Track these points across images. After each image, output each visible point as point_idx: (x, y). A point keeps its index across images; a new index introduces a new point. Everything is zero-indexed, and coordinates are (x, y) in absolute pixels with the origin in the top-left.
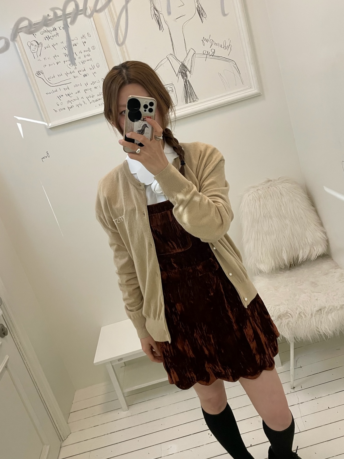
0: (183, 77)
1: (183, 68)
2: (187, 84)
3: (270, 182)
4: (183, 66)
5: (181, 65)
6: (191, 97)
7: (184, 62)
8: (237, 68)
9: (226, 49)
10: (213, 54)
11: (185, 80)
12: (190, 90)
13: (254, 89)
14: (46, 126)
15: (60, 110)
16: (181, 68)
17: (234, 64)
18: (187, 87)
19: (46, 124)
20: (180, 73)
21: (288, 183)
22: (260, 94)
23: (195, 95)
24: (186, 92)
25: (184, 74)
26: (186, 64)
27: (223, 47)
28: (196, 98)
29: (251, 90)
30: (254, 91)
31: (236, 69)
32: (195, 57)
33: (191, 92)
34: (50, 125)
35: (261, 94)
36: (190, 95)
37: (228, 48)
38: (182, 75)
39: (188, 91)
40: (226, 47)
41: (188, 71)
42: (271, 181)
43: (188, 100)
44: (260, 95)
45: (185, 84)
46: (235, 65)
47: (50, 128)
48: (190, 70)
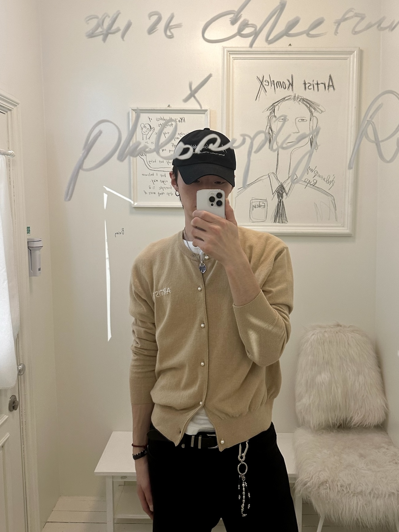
1: (281, 189)
2: (280, 204)
3: (340, 327)
4: (282, 187)
5: (280, 185)
6: (281, 218)
7: (283, 183)
8: (335, 203)
9: (328, 183)
10: (314, 185)
11: (279, 201)
12: (282, 211)
14: (132, 204)
15: (151, 193)
16: (279, 188)
17: (332, 199)
18: (280, 208)
19: (132, 202)
20: (277, 193)
23: (286, 217)
24: (277, 211)
25: (280, 194)
26: (285, 186)
27: (326, 180)
28: (286, 220)
29: (343, 228)
30: (345, 230)
31: (333, 205)
32: (296, 182)
33: (283, 212)
34: (136, 204)
36: (281, 216)
37: (331, 183)
38: (278, 195)
39: (280, 211)
40: (329, 181)
41: (285, 193)
43: (278, 219)
45: (278, 204)
46: (333, 201)
47: (134, 207)
48: (287, 192)
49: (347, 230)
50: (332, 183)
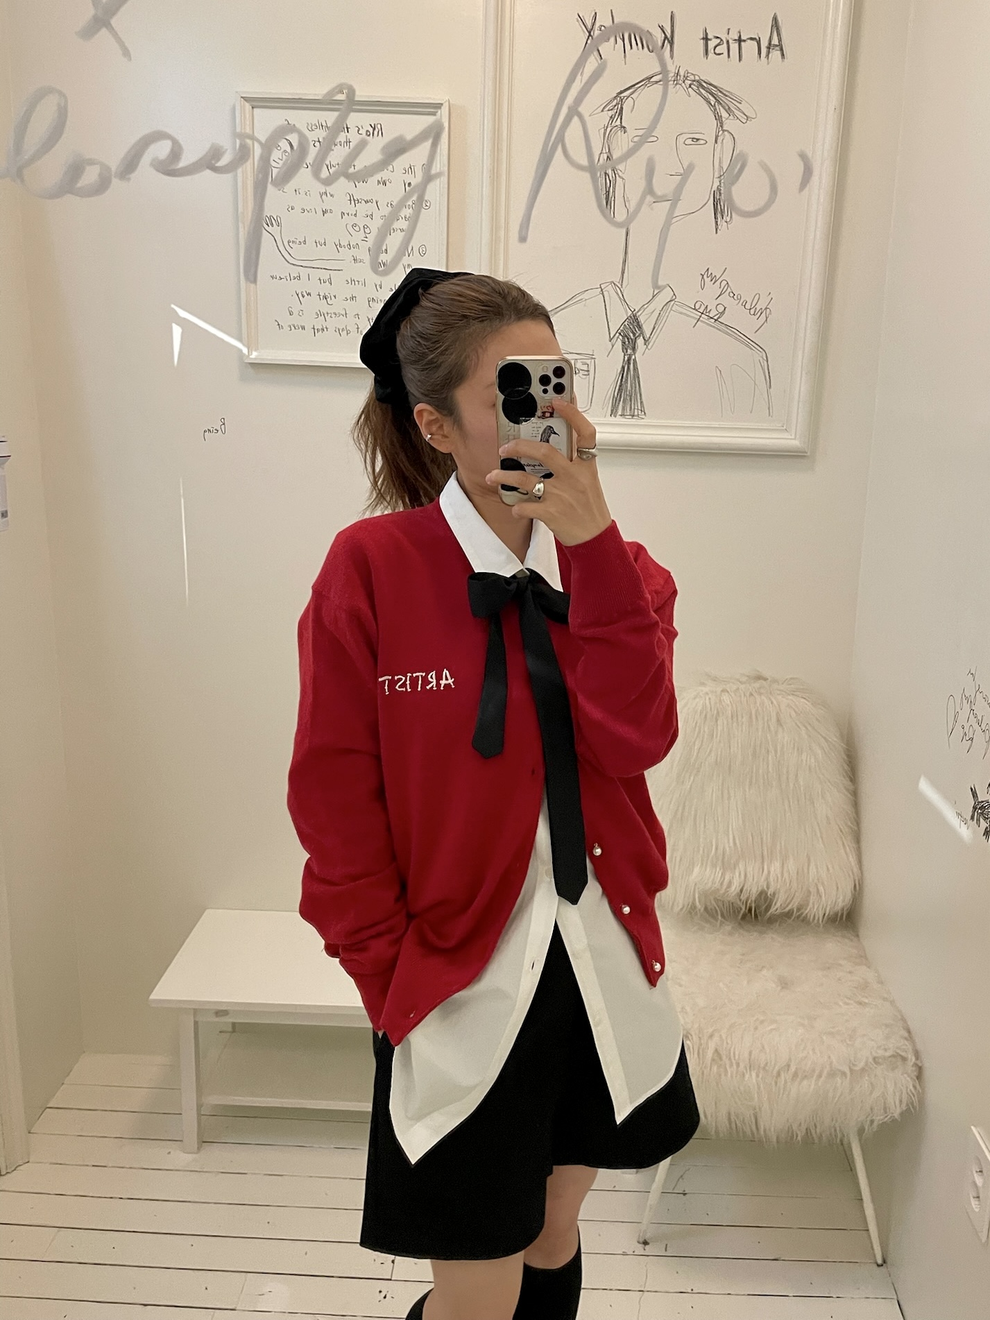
0: (624, 349)
1: (631, 327)
2: (628, 368)
3: (762, 681)
4: (634, 321)
5: (631, 317)
6: (630, 402)
7: (638, 312)
8: (768, 370)
9: (754, 314)
10: (719, 318)
11: (626, 359)
12: (631, 387)
13: (793, 437)
14: (245, 354)
15: (293, 328)
16: (626, 323)
17: (762, 357)
18: (627, 377)
19: (245, 351)
20: (621, 337)
21: (805, 698)
22: (805, 454)
23: (641, 402)
24: (620, 386)
25: (629, 342)
26: (642, 319)
27: (748, 306)
28: (642, 411)
29: (786, 435)
30: (790, 440)
31: (764, 373)
32: (671, 310)
33: (633, 391)
34: (254, 355)
35: (807, 453)
36: (628, 398)
37: (762, 313)
38: (624, 343)
39: (627, 387)
40: (756, 309)
41: (642, 337)
42: (765, 679)
43: (620, 407)
44: (805, 456)
45: (623, 367)
46: (765, 362)
47: (250, 363)
48: (648, 336)
49: (795, 439)
50: (764, 314)
